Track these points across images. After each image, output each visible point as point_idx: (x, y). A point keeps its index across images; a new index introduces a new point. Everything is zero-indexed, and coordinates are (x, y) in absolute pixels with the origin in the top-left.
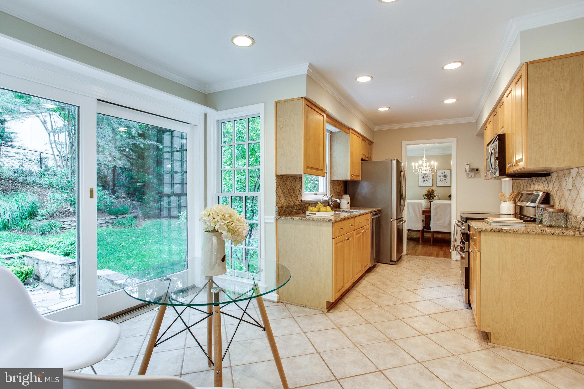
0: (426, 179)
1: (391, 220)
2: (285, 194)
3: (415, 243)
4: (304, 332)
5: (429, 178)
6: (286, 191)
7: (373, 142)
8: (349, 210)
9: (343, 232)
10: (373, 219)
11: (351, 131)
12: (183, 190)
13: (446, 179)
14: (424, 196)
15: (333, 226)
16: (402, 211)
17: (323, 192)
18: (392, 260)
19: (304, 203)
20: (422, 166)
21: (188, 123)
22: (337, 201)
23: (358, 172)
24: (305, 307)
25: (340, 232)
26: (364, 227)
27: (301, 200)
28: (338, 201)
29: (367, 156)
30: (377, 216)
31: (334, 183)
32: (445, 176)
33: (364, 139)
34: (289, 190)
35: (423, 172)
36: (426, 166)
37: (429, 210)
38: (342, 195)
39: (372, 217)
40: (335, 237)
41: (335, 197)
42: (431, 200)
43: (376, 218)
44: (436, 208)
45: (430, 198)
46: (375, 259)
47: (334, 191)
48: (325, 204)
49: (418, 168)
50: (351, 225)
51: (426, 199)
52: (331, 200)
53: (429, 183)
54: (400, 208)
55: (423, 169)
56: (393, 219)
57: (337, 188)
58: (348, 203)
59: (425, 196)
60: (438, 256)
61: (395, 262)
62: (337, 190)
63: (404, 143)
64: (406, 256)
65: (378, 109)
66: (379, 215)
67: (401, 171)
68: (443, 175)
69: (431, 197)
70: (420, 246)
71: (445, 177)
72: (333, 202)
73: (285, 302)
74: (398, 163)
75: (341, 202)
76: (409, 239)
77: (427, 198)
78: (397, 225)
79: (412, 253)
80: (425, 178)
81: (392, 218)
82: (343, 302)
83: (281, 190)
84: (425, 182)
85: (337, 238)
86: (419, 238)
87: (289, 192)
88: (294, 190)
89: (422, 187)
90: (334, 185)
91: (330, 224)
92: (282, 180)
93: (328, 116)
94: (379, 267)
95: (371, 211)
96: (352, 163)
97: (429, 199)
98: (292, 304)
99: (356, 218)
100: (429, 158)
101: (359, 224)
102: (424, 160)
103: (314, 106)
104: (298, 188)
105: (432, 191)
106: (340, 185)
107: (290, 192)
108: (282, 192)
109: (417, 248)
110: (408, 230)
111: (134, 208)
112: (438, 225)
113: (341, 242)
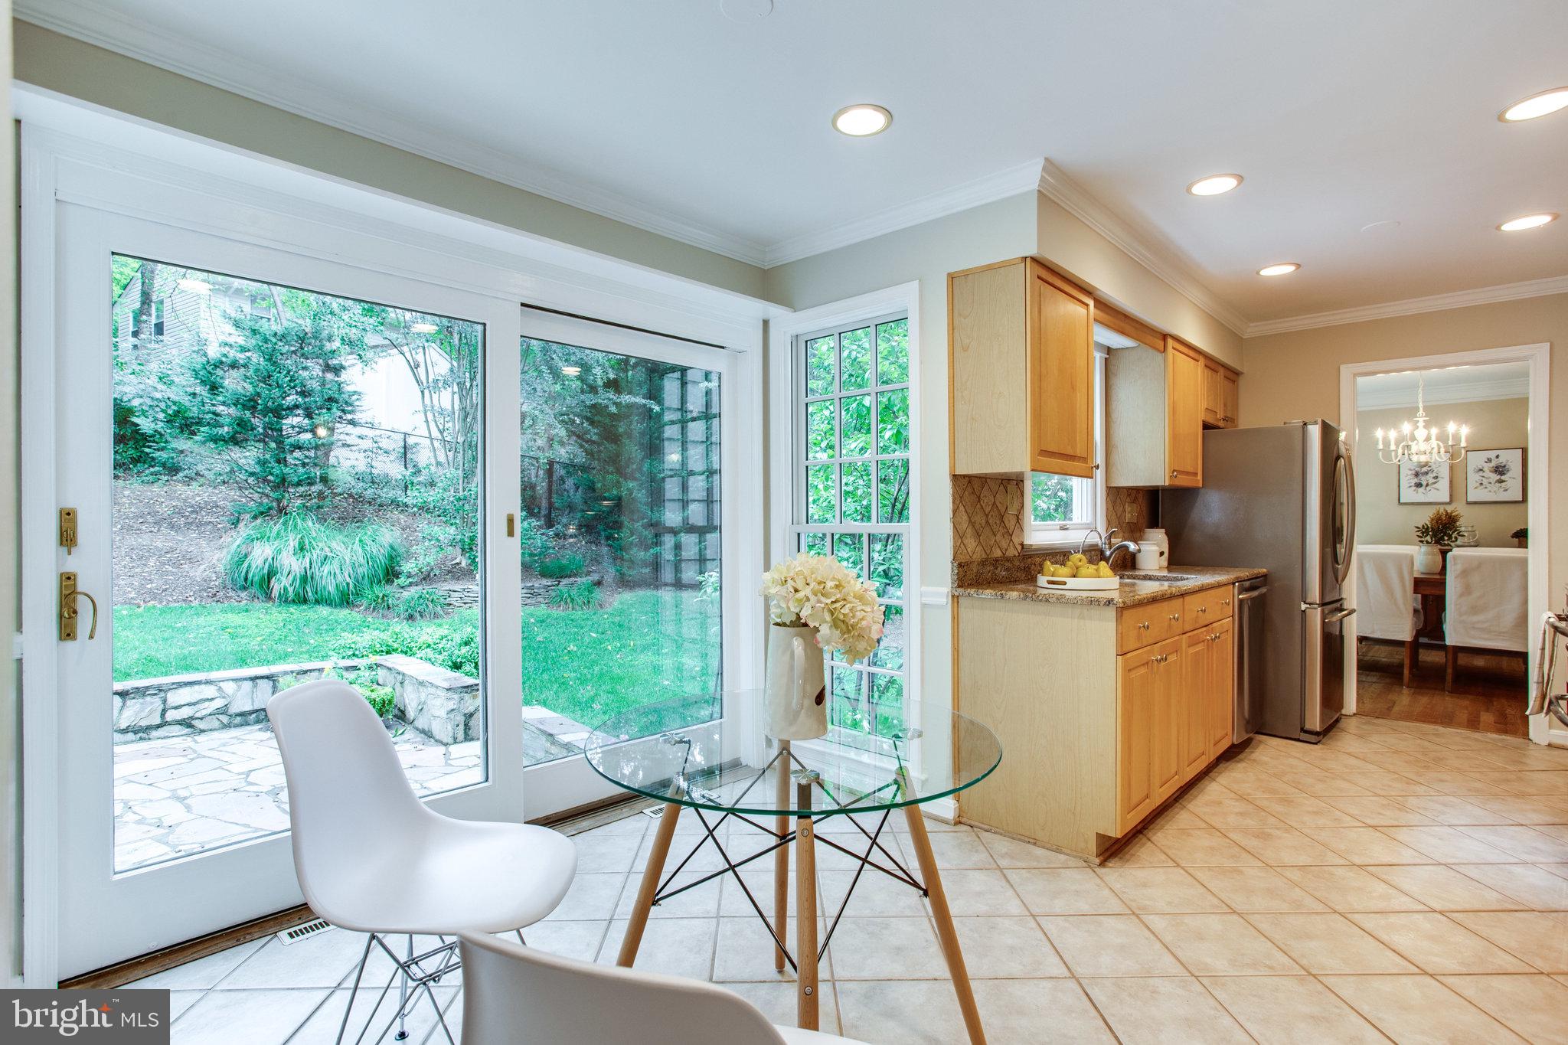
0: (1423, 480)
1: (1303, 607)
2: (977, 526)
3: (1388, 680)
4: (1032, 915)
5: (1436, 478)
6: (980, 519)
7: (1242, 373)
8: (1165, 573)
9: (1149, 636)
10: (1241, 601)
11: (1170, 342)
12: (709, 516)
13: (1504, 477)
14: (1419, 534)
15: (1119, 620)
16: (1340, 579)
17: (1084, 521)
18: (1307, 727)
19: (1029, 551)
20: (1413, 438)
21: (723, 348)
22: (1126, 548)
23: (1193, 461)
24: (1035, 844)
25: (1139, 637)
26: (1214, 625)
27: (1022, 545)
28: (1132, 547)
29: (1221, 415)
30: (1255, 594)
31: (1116, 495)
32: (1502, 470)
33: (1212, 364)
34: (987, 515)
35: (1415, 458)
36: (1428, 439)
37: (1438, 577)
38: (1141, 530)
39: (1240, 597)
40: (1125, 650)
41: (1121, 535)
42: (1445, 545)
43: (1253, 599)
44: (1465, 573)
45: (1442, 539)
46: (1248, 722)
47: (1119, 518)
48: (1090, 556)
49: (1397, 445)
50: (1174, 618)
51: (1427, 542)
52: (1110, 543)
53: (1440, 493)
54: (1335, 572)
55: (1414, 449)
56: (1310, 604)
57: (1128, 509)
58: (1162, 554)
59: (1423, 533)
60: (1473, 724)
61: (1317, 734)
62: (1128, 516)
63: (1346, 370)
64: (1354, 719)
65: (1258, 273)
66: (1264, 590)
67: (1338, 457)
68: (1493, 464)
69: (1446, 538)
70: (1405, 690)
71: (1502, 474)
72: (1115, 551)
73: (976, 824)
74: (1329, 433)
75: (1139, 551)
76: (1364, 667)
77: (1430, 540)
78: (1324, 623)
79: (1374, 711)
80: (1423, 478)
81: (1308, 601)
82: (1150, 840)
83: (965, 517)
84: (1421, 490)
85: (1129, 655)
86: (1401, 666)
87: (987, 522)
88: (1002, 517)
89: (1413, 504)
90: (1118, 500)
91: (1111, 613)
92: (969, 490)
93: (1102, 304)
94: (1262, 746)
95: (1237, 578)
96: (1175, 438)
97: (1437, 542)
98: (995, 833)
99: (1187, 599)
100: (1437, 414)
101: (1197, 617)
102: (1421, 420)
103: (1061, 280)
104: (1012, 511)
105: (1450, 517)
106: (1135, 501)
107: (990, 522)
108: (970, 521)
109: (1392, 697)
110: (1362, 639)
111: (596, 561)
112: (1474, 628)
113: (1143, 665)
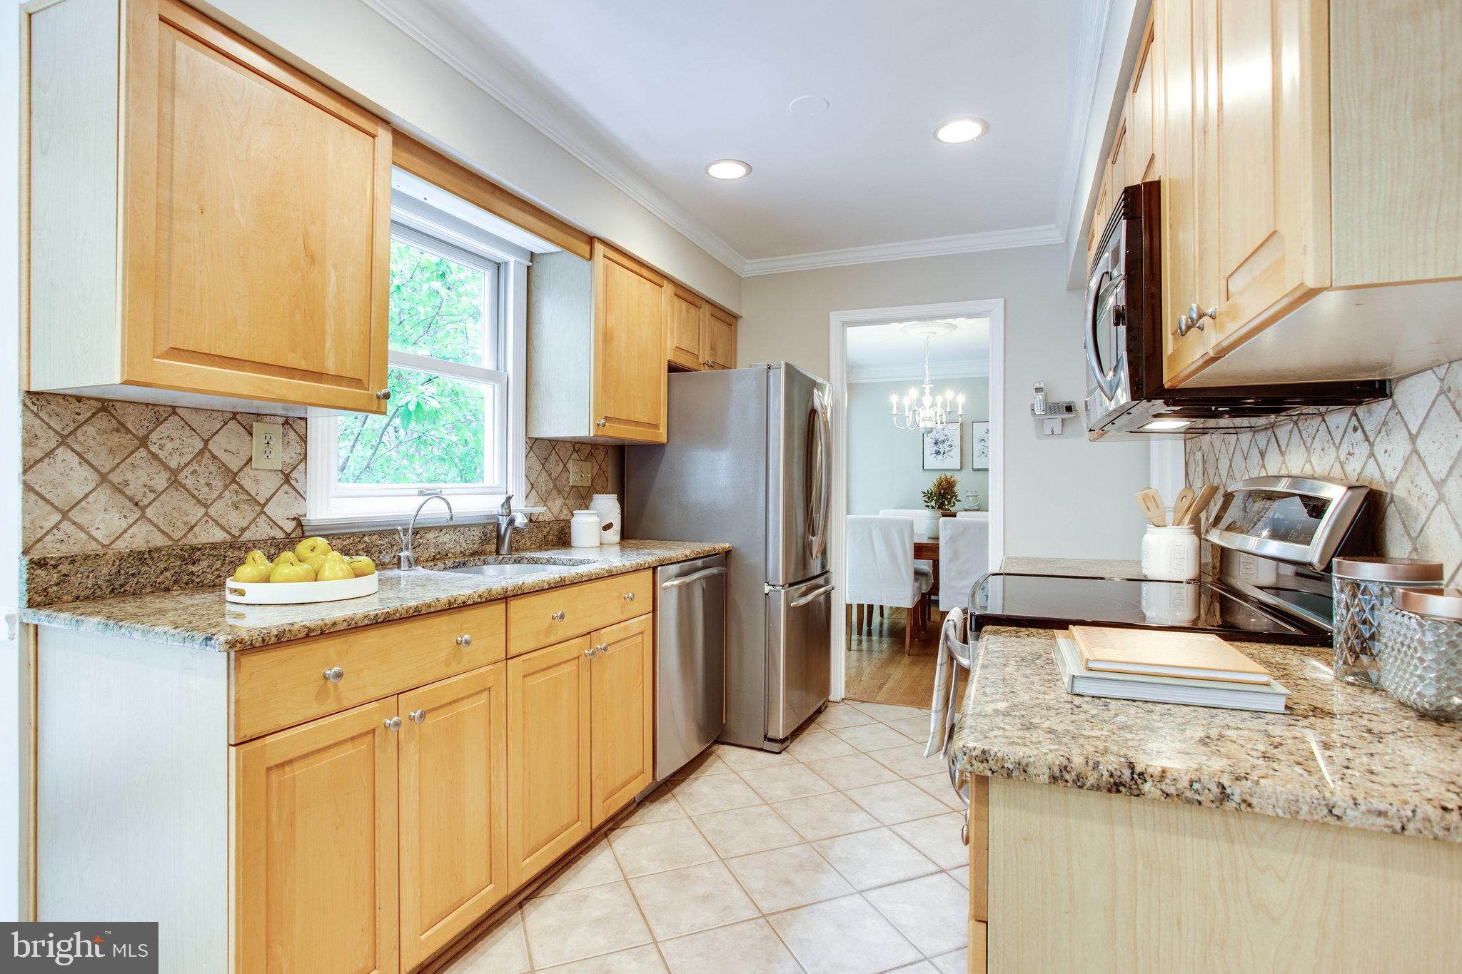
0: (942, 448)
3: (895, 648)
5: (951, 446)
7: (741, 317)
14: (925, 499)
20: (921, 405)
35: (922, 425)
36: (933, 405)
37: (935, 541)
42: (946, 510)
44: (953, 539)
45: (943, 504)
49: (910, 411)
51: (933, 507)
53: (950, 461)
55: (922, 415)
59: (929, 498)
61: (781, 741)
63: (835, 316)
69: (946, 503)
80: (941, 446)
84: (940, 457)
86: (904, 629)
89: (933, 470)
97: (941, 507)
100: (941, 382)
102: (928, 387)
105: (950, 483)
109: (891, 670)
112: (960, 593)
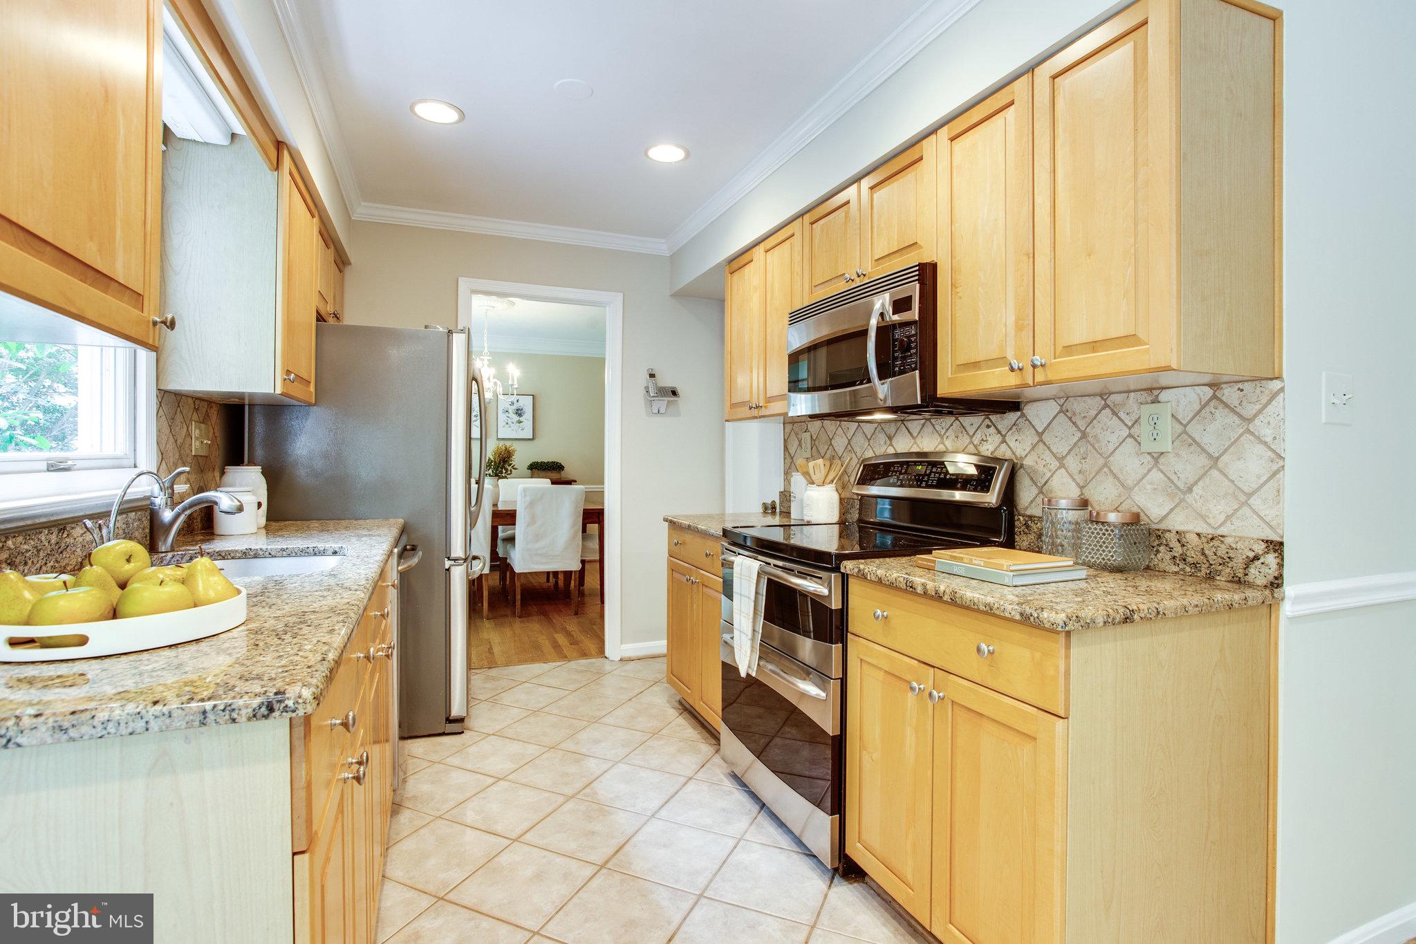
1: (448, 564)
7: (349, 262)
10: (401, 575)
13: (521, 419)
16: (473, 524)
17: (108, 451)
18: (453, 715)
23: (307, 364)
31: (175, 406)
32: (519, 412)
38: (219, 471)
39: (400, 568)
41: (187, 478)
47: (180, 448)
48: (127, 524)
57: (195, 432)
58: (260, 505)
61: (459, 721)
62: (195, 444)
63: (463, 282)
67: (473, 380)
68: (515, 407)
71: (520, 415)
75: (218, 504)
81: (451, 556)
90: (179, 415)
96: (290, 319)
105: (509, 452)
106: (205, 420)
